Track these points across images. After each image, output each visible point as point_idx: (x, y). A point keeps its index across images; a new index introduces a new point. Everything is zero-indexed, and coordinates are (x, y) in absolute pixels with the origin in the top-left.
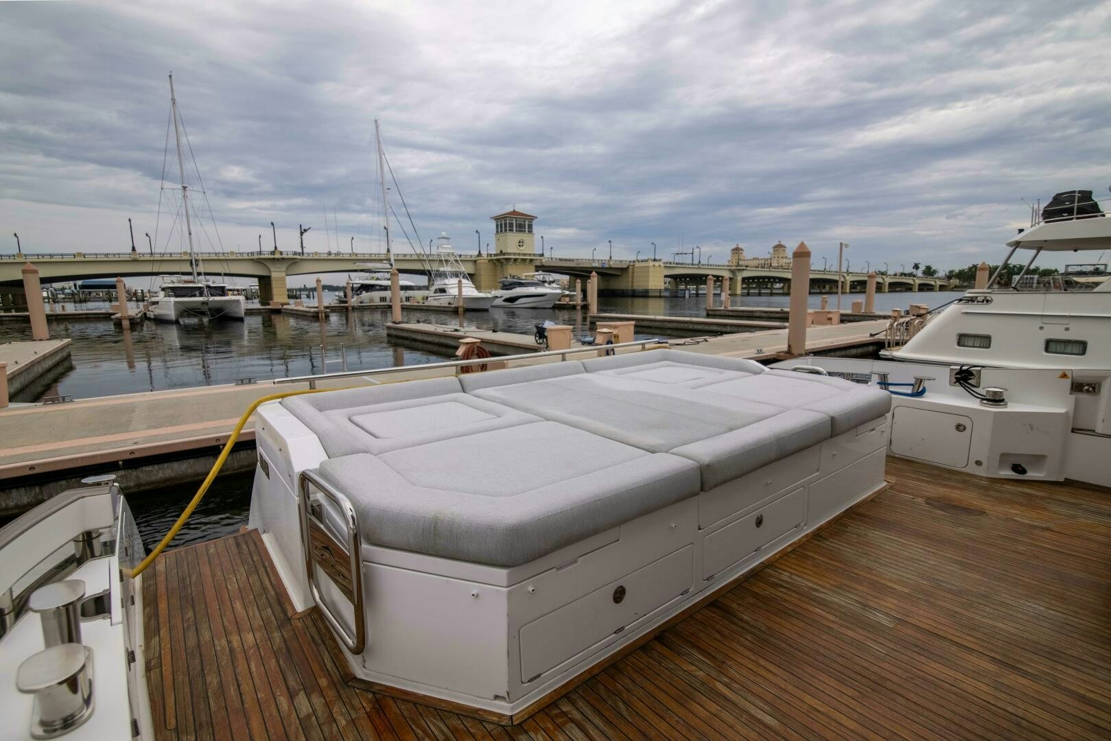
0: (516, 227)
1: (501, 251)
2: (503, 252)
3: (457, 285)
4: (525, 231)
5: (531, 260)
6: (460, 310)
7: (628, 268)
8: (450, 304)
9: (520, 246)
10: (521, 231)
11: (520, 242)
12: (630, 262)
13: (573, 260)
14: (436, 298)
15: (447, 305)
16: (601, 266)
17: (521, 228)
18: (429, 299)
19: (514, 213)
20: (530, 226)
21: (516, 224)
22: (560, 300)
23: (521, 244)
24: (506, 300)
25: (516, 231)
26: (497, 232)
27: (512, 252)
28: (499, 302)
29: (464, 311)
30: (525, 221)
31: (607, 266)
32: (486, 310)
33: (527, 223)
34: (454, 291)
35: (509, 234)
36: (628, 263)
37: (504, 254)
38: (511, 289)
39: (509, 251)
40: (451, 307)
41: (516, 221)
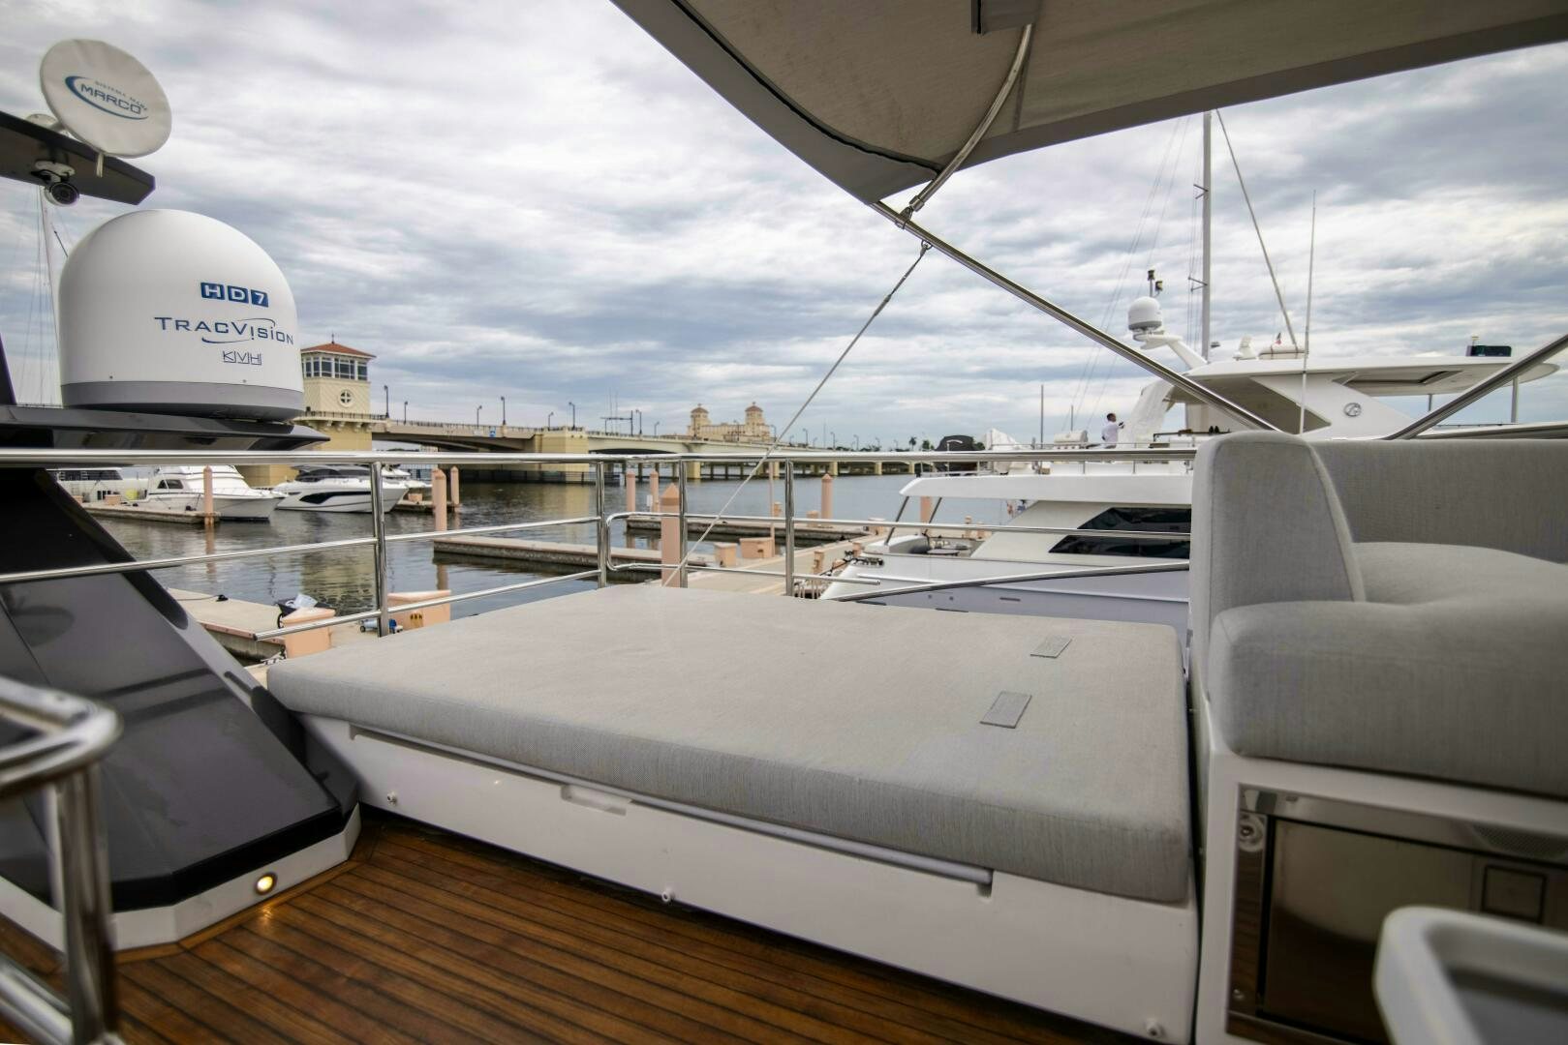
0: (336, 370)
1: (308, 409)
2: (312, 410)
3: (202, 476)
4: (353, 378)
5: (364, 425)
6: (207, 520)
7: (532, 438)
8: (188, 508)
9: (343, 400)
10: (347, 377)
11: (343, 395)
12: (536, 429)
13: (441, 425)
14: (161, 496)
15: (181, 512)
16: (488, 435)
17: (345, 371)
18: (149, 497)
19: (333, 346)
20: (363, 370)
21: (336, 365)
22: (406, 498)
23: (346, 398)
24: (306, 499)
25: (337, 376)
27: (327, 410)
28: (295, 502)
29: (215, 523)
30: (352, 362)
31: (498, 435)
32: (264, 521)
33: (356, 365)
34: (196, 486)
35: (323, 381)
36: (532, 432)
37: (314, 414)
38: (316, 480)
39: (322, 410)
40: (188, 516)
41: (336, 360)
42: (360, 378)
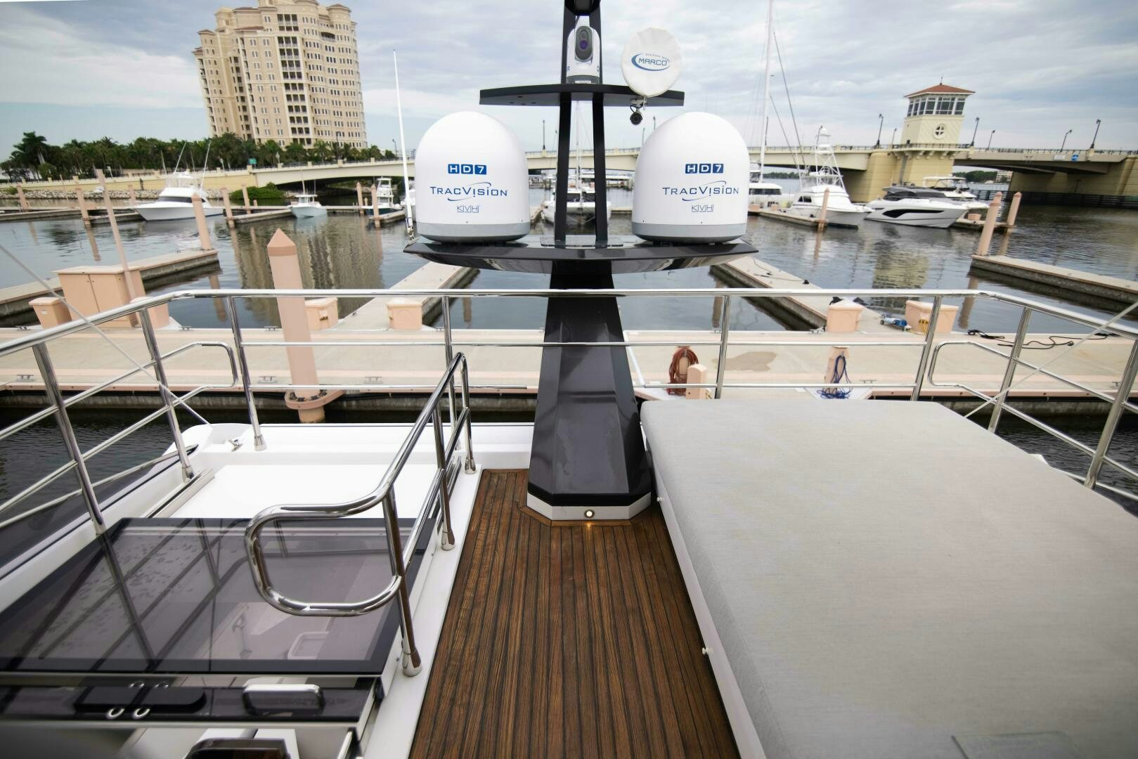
0: (938, 108)
1: (908, 141)
2: (911, 143)
3: (823, 194)
4: (950, 113)
5: (950, 153)
6: (820, 225)
7: (1123, 161)
8: (812, 216)
9: (937, 133)
10: (945, 113)
11: (938, 128)
13: (1022, 151)
14: (799, 207)
15: (807, 218)
16: (1069, 160)
17: (945, 108)
18: (792, 207)
19: (941, 87)
20: (960, 106)
21: (939, 103)
22: (966, 217)
23: (940, 131)
24: (887, 213)
25: (937, 113)
26: (909, 115)
27: (923, 142)
28: (879, 215)
29: (825, 227)
30: (953, 99)
32: (854, 228)
33: (956, 101)
34: (818, 201)
35: (925, 117)
37: (911, 145)
38: (898, 199)
39: (918, 142)
40: (810, 221)
41: (940, 99)
42: (956, 113)
